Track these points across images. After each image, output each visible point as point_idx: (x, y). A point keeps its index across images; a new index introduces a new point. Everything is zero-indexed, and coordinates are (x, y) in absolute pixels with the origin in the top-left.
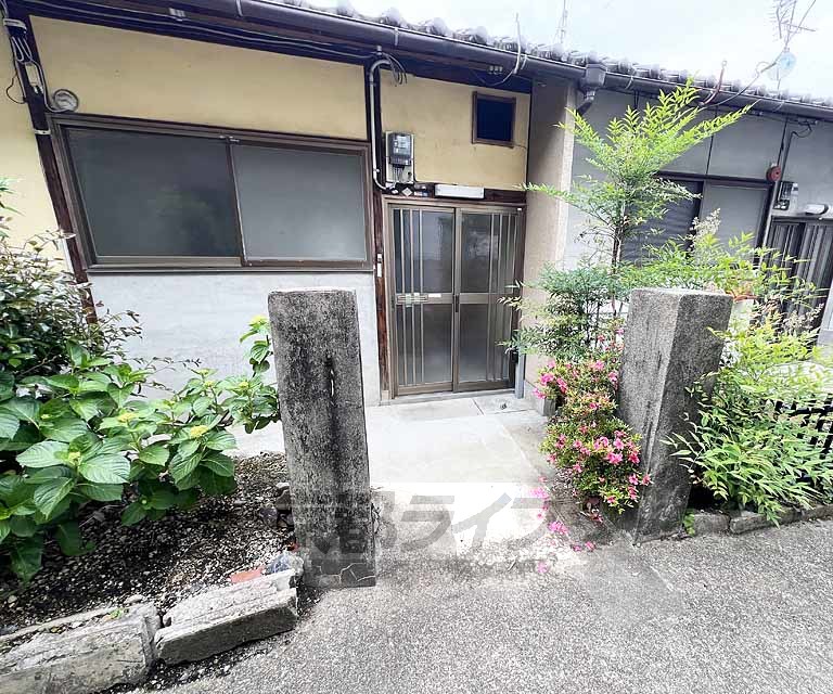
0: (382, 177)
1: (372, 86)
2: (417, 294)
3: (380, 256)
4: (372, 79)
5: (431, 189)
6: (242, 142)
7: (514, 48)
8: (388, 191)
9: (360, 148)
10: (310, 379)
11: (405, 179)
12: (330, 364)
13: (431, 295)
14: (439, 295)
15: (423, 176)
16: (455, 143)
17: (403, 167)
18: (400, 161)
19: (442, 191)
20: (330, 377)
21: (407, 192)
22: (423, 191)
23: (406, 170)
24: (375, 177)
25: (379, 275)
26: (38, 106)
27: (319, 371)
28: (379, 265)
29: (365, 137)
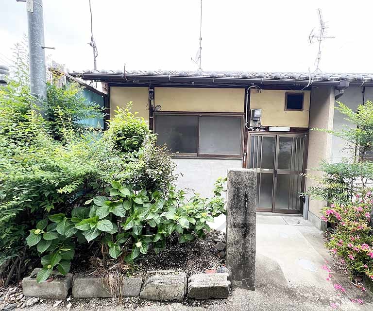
0: (249, 125)
1: (247, 95)
2: (259, 169)
3: (245, 154)
4: (248, 92)
5: (267, 129)
6: (203, 116)
7: (307, 78)
8: (251, 130)
9: (241, 115)
10: (239, 201)
11: (257, 125)
12: (246, 196)
13: (264, 169)
14: (268, 170)
15: (264, 124)
16: (278, 111)
17: (257, 121)
18: (256, 119)
19: (271, 129)
20: (246, 201)
21: (257, 130)
22: (264, 129)
23: (258, 122)
24: (246, 125)
25: (245, 161)
26: (152, 110)
27: (242, 198)
28: (245, 157)
29: (243, 112)
